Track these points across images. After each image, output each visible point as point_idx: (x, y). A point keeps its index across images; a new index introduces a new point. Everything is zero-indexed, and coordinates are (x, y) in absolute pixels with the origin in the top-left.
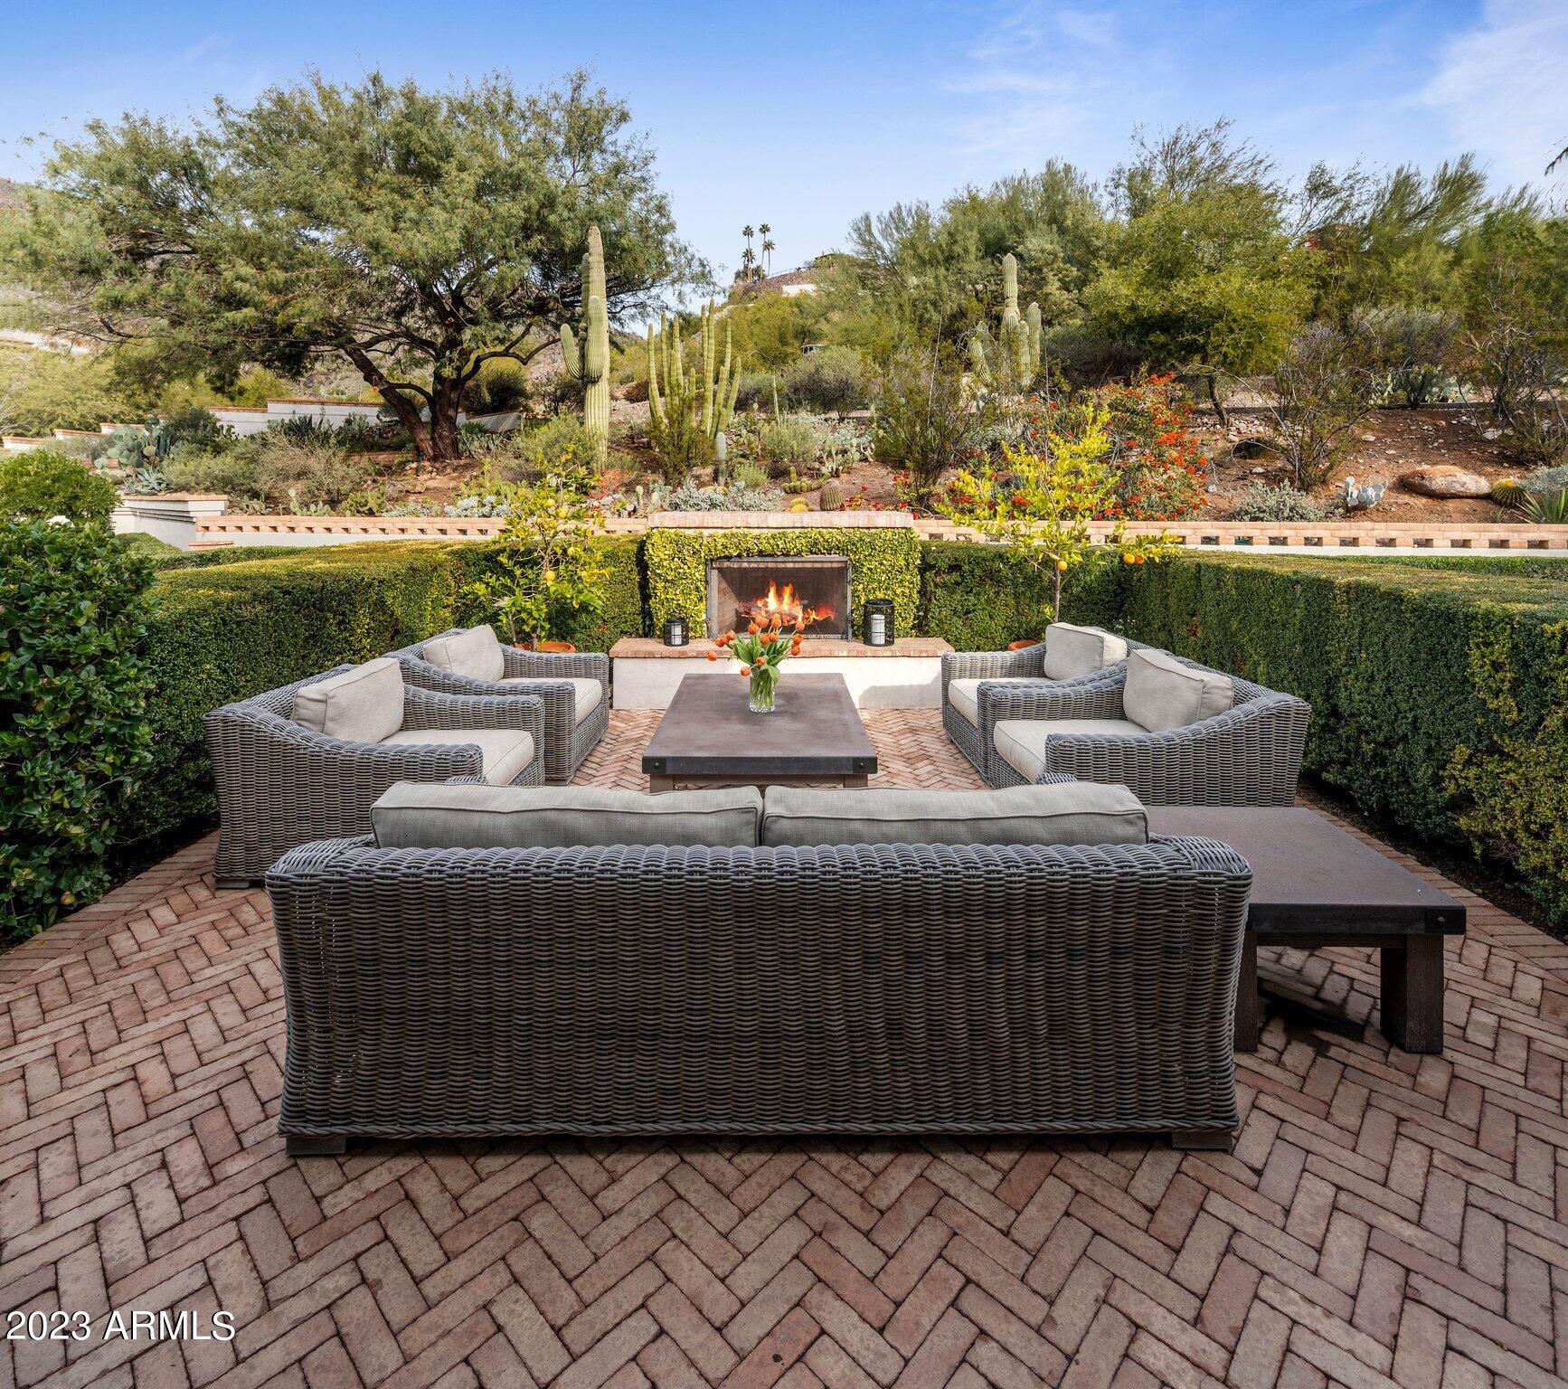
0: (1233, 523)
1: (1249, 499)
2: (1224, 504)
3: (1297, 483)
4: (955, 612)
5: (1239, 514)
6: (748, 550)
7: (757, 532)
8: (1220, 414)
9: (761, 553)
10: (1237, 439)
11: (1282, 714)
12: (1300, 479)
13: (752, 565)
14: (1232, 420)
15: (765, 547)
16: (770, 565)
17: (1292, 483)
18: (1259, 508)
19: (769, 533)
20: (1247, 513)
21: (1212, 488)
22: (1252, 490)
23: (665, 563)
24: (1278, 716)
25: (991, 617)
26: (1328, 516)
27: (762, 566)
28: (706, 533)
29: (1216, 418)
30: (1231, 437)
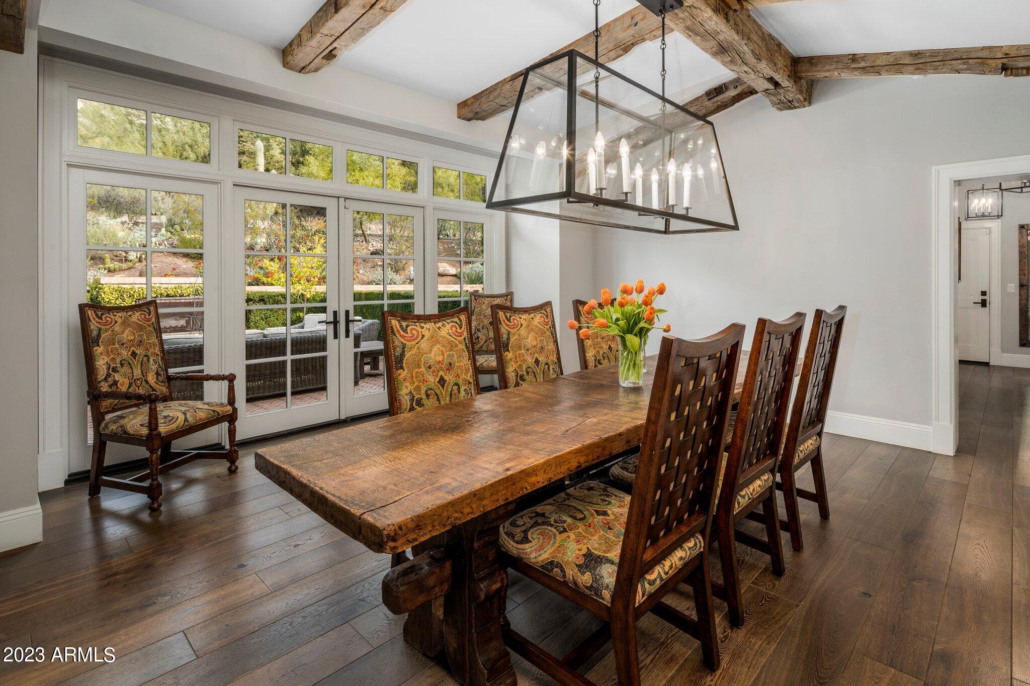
0: (369, 286)
1: (375, 276)
2: (365, 279)
3: (394, 270)
4: (262, 319)
5: (371, 282)
6: (161, 294)
7: (166, 286)
8: (365, 237)
9: (168, 296)
10: (371, 249)
11: (373, 324)
12: (395, 268)
13: (162, 301)
14: (370, 239)
15: (171, 292)
16: (172, 301)
17: (392, 269)
18: (379, 280)
19: (173, 286)
20: (374, 282)
21: (361, 271)
22: (376, 272)
23: (113, 301)
24: (372, 325)
25: (277, 320)
26: (404, 283)
27: (168, 301)
28: (136, 286)
29: (363, 238)
30: (369, 248)
